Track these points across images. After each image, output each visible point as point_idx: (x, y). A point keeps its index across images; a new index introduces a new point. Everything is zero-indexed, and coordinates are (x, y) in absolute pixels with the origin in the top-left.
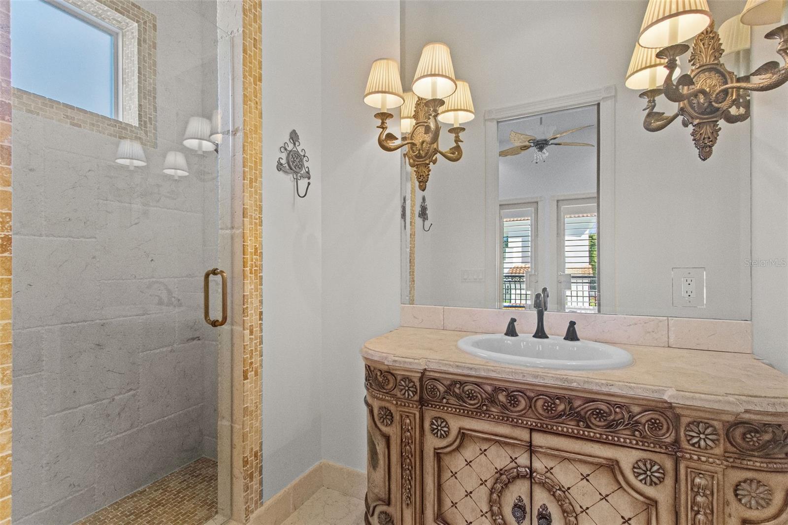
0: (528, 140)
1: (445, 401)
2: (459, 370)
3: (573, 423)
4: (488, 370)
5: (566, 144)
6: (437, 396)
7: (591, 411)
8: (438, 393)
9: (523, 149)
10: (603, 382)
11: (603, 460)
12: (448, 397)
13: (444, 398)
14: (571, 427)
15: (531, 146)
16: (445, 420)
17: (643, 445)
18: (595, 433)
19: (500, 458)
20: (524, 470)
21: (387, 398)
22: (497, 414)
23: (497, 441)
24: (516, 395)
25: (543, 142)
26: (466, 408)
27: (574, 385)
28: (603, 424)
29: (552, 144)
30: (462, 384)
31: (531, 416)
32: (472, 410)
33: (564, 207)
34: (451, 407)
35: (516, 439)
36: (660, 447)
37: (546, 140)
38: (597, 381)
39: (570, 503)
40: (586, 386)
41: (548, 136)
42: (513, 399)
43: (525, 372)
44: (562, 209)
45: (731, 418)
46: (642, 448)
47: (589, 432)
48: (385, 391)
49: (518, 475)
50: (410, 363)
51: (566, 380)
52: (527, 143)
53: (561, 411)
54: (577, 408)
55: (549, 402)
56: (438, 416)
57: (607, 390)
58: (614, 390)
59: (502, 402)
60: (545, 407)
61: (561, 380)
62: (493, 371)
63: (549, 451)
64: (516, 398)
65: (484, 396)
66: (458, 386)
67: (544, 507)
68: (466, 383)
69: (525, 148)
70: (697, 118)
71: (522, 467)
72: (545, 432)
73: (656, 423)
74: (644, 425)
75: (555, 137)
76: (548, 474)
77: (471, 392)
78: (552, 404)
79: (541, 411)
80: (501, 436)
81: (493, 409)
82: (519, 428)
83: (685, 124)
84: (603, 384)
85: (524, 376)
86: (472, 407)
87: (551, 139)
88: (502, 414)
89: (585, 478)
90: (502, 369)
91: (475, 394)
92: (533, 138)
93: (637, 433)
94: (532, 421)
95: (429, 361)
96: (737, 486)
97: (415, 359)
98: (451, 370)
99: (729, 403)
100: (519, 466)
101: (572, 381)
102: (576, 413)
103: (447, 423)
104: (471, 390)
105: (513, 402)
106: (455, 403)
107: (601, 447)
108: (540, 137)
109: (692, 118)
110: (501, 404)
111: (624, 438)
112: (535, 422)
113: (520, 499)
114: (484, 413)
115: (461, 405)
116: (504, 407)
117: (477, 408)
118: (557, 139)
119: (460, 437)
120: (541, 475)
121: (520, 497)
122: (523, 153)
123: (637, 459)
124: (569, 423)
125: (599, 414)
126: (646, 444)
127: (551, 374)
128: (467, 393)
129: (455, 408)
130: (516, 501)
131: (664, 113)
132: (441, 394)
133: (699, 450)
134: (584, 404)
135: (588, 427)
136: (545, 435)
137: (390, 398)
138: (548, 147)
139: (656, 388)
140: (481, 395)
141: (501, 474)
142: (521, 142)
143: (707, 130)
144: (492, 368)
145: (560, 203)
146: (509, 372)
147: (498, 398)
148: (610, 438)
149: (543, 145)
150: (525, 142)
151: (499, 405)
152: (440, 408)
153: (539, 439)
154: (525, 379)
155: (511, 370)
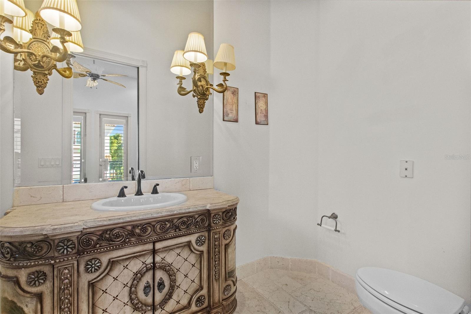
0: (86, 71)
1: (98, 246)
2: (111, 222)
3: (173, 231)
4: (131, 217)
5: (111, 82)
6: (91, 244)
7: (181, 223)
8: (93, 242)
9: (81, 75)
10: (186, 208)
11: (185, 243)
12: (100, 242)
13: (98, 244)
14: (172, 233)
15: (87, 76)
16: (98, 259)
17: (199, 230)
18: (182, 232)
19: (136, 266)
20: (150, 265)
21: (40, 262)
22: (135, 241)
23: (134, 257)
24: (146, 226)
25: (96, 76)
26: (114, 245)
27: (175, 212)
28: (185, 227)
29: (101, 78)
30: (112, 230)
31: (154, 235)
32: (119, 244)
33: (104, 119)
34: (103, 248)
35: (146, 251)
36: (205, 229)
37: (98, 75)
38: (184, 208)
39: (173, 270)
40: (180, 212)
41: (100, 73)
42: (144, 229)
43: (152, 212)
44: (103, 120)
45: (224, 210)
46: (200, 231)
47: (180, 233)
48: (37, 258)
49: (147, 269)
50: (71, 227)
51: (172, 211)
52: (85, 73)
53: (168, 227)
54: (175, 223)
55: (163, 224)
56: (91, 258)
57: (188, 211)
58: (191, 210)
59: (138, 233)
60: (161, 228)
61: (169, 211)
62: (134, 216)
63: (163, 249)
64: (146, 228)
65: (126, 233)
66: (108, 232)
67: (161, 279)
68: (114, 229)
69: (82, 76)
70: (199, 96)
71: (149, 264)
72: (161, 241)
73: (202, 220)
74: (199, 222)
75: (104, 75)
76: (163, 261)
77: (118, 234)
78: (164, 225)
79: (159, 231)
80: (137, 253)
81: (133, 239)
82: (147, 244)
83: (194, 96)
84: (186, 209)
85: (152, 214)
86: (118, 243)
87: (102, 76)
88: (137, 240)
89: (179, 255)
90: (139, 214)
91: (121, 234)
92: (90, 71)
93: (197, 226)
94: (154, 238)
95: (86, 222)
96: (224, 234)
97: (74, 223)
98: (105, 223)
99: (224, 204)
100: (147, 265)
101: (174, 211)
102: (175, 226)
103: (100, 260)
104: (118, 232)
105: (144, 231)
106: (106, 244)
107: (185, 238)
108: (94, 72)
109: (198, 95)
110: (137, 234)
111: (193, 230)
112: (156, 238)
113: (148, 282)
114: (127, 244)
115: (110, 244)
116: (139, 235)
117: (122, 242)
118: (105, 77)
119: (110, 265)
120: (160, 263)
121: (147, 281)
122: (80, 78)
123: (197, 237)
124: (172, 232)
125: (183, 223)
126: (200, 229)
127: (165, 210)
128: (116, 235)
129: (106, 248)
130: (146, 285)
131: (186, 89)
132: (94, 242)
133: (216, 225)
134: (178, 220)
135: (180, 230)
136: (162, 242)
137: (44, 262)
138: (99, 80)
139: (204, 205)
140: (125, 233)
141: (137, 275)
142: (80, 71)
143: (202, 101)
144: (133, 215)
145: (102, 116)
146: (144, 214)
147: (136, 232)
148: (188, 232)
149: (96, 78)
150: (84, 71)
151: (136, 235)
152: (94, 251)
153: (158, 246)
154: (152, 216)
155: (144, 213)
